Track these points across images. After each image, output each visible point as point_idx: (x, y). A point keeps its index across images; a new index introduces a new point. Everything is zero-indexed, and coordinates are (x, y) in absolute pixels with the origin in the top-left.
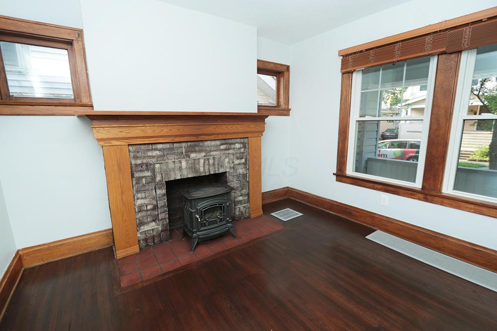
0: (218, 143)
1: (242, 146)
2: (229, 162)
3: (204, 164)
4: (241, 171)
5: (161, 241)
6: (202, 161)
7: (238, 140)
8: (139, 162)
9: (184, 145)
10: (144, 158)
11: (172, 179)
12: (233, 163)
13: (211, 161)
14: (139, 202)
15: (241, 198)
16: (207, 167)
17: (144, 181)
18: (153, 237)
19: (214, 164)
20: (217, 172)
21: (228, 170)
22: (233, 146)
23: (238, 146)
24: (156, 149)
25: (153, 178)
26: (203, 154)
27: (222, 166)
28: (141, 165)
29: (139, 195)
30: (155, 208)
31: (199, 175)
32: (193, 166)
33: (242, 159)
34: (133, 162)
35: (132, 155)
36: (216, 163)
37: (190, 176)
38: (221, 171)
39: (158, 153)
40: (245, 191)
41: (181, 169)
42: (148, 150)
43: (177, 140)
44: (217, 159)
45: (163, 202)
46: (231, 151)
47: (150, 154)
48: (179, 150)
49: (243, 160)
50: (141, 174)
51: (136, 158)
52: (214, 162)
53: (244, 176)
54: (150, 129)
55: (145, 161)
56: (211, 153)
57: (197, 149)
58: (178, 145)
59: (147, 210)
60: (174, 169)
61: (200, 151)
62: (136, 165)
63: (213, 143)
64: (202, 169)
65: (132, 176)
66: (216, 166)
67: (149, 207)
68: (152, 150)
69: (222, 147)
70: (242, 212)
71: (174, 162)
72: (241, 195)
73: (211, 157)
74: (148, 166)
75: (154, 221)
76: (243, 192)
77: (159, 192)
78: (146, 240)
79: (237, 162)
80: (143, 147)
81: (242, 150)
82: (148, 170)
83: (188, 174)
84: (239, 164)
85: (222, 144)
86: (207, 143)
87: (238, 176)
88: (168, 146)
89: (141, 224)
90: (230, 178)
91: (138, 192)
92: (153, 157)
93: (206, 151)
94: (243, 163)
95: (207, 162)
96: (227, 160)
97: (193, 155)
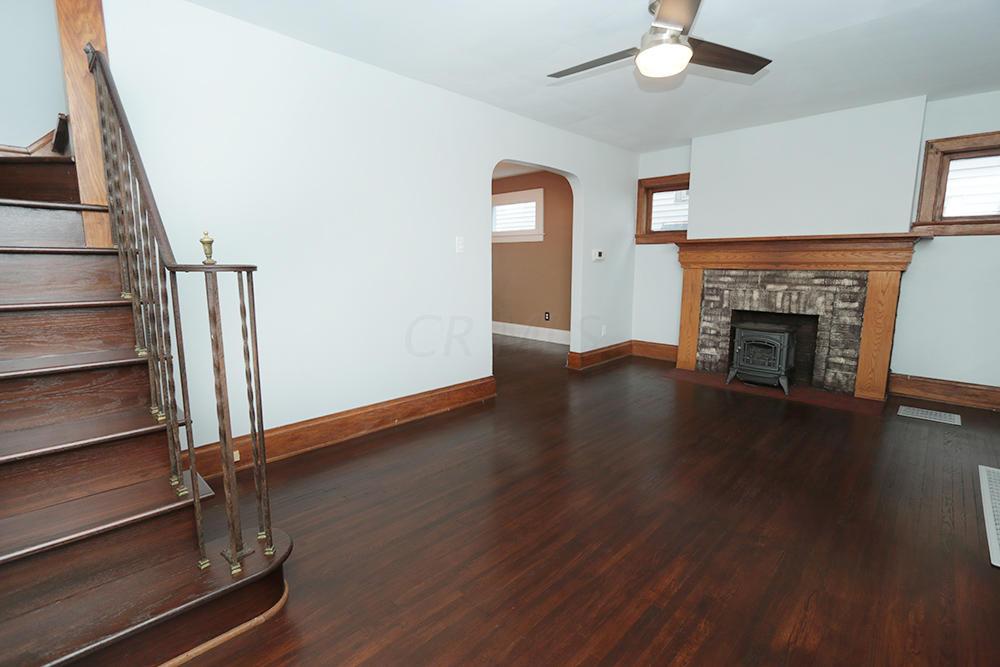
0: (811, 275)
1: (855, 282)
2: (824, 303)
3: (783, 299)
4: (848, 319)
5: (717, 370)
6: (780, 295)
7: (850, 274)
8: (711, 286)
9: (760, 273)
10: (716, 283)
11: (739, 308)
12: (833, 304)
13: (794, 297)
14: (704, 324)
15: (842, 360)
16: (786, 304)
17: (712, 304)
18: (711, 363)
19: (798, 301)
20: (801, 313)
21: (821, 313)
22: (837, 282)
23: (847, 282)
24: (728, 276)
25: (722, 302)
26: (786, 287)
27: (811, 306)
28: (713, 288)
29: (706, 318)
30: (717, 334)
31: (773, 310)
32: (768, 299)
33: (853, 301)
34: (706, 286)
35: (706, 278)
36: (802, 301)
37: (761, 310)
38: (809, 312)
39: (730, 279)
40: (850, 352)
41: (752, 300)
42: (721, 276)
43: (751, 267)
44: (803, 296)
45: (725, 331)
46: (833, 289)
47: (722, 279)
48: (754, 279)
49: (856, 305)
50: (711, 298)
51: (708, 281)
52: (798, 299)
53: (856, 330)
54: (723, 256)
55: (716, 286)
56: (798, 288)
57: (777, 279)
58: (754, 273)
59: (710, 335)
60: (743, 298)
61: (781, 283)
62: (707, 288)
63: (802, 275)
64: (779, 305)
65: (703, 299)
66: (802, 305)
67: (713, 332)
68: (724, 276)
69: (816, 281)
70: (839, 382)
71: (745, 291)
72: (843, 356)
73: (795, 293)
74: (719, 292)
75: (714, 347)
76: (847, 352)
77: (724, 319)
78: (703, 362)
79: (840, 305)
80: (717, 272)
81: (856, 290)
82: (717, 295)
83: (757, 307)
84: (846, 309)
85: (816, 278)
86: (792, 274)
87: (841, 327)
88: (741, 273)
89: (703, 346)
90: (822, 324)
91: (705, 314)
92: (725, 283)
93: (789, 284)
94: (855, 310)
95: (787, 297)
96: (821, 299)
97: (770, 287)
